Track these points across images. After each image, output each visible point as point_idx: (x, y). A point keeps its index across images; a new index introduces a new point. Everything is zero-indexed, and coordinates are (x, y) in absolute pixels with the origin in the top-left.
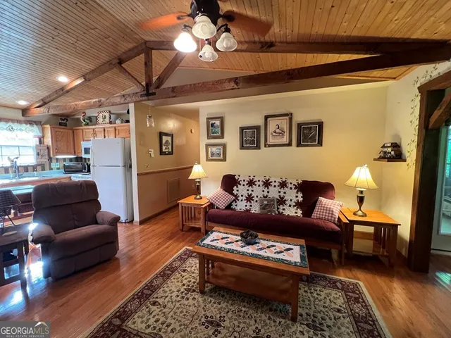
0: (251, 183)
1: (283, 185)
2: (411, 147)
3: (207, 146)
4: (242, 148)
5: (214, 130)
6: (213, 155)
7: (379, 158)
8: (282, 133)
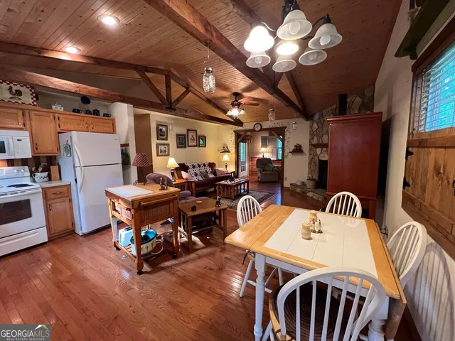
0: (194, 167)
1: (204, 165)
2: (232, 148)
3: (158, 145)
4: (178, 147)
5: (161, 134)
6: (161, 152)
7: (223, 152)
8: (194, 140)
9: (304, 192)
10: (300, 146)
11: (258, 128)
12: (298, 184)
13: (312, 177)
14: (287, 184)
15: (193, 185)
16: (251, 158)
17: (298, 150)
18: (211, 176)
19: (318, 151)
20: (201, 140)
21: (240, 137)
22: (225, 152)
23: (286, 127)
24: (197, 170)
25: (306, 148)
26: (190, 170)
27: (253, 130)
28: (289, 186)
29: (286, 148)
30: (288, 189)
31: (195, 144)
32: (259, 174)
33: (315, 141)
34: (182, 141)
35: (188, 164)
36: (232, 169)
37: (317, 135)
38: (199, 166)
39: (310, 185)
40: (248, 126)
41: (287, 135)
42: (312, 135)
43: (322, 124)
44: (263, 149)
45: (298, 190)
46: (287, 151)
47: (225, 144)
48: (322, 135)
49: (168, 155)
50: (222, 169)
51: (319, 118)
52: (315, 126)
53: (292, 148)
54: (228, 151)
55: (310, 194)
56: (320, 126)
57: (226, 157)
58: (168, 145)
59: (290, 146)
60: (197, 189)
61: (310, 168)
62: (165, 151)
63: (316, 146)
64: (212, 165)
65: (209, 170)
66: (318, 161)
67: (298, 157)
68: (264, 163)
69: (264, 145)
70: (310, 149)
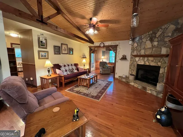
0: (65, 66)
1: (72, 65)
2: (88, 56)
3: (39, 52)
4: (55, 54)
5: (42, 44)
6: (42, 56)
7: (83, 58)
8: (66, 50)
9: (127, 82)
10: (125, 56)
11: (102, 45)
12: (124, 76)
13: (132, 73)
14: (117, 76)
15: (63, 78)
16: (96, 61)
17: (124, 58)
18: (76, 71)
19: (137, 59)
20: (70, 51)
21: (92, 51)
22: (84, 58)
23: (118, 45)
24: (67, 68)
25: (129, 57)
26: (62, 68)
27: (100, 47)
28: (118, 77)
29: (117, 57)
30: (117, 79)
31: (66, 52)
32: (101, 70)
33: (135, 53)
34: (58, 50)
35: (61, 65)
36: (87, 67)
37: (137, 50)
38: (68, 65)
39: (132, 78)
40: (97, 44)
41: (118, 49)
42: (133, 50)
43: (140, 43)
44: (103, 57)
45: (124, 80)
46: (118, 59)
47: (84, 54)
48: (140, 50)
49: (48, 59)
50: (82, 67)
51: (139, 40)
52: (136, 45)
53: (121, 57)
54: (86, 58)
55: (132, 84)
56: (139, 44)
57: (84, 61)
58: (48, 52)
59: (120, 56)
60: (66, 81)
61: (130, 68)
62: (45, 56)
63: (136, 56)
64: (76, 65)
65: (74, 67)
66: (136, 65)
67: (124, 62)
68: (103, 64)
69: (104, 55)
70: (131, 58)
